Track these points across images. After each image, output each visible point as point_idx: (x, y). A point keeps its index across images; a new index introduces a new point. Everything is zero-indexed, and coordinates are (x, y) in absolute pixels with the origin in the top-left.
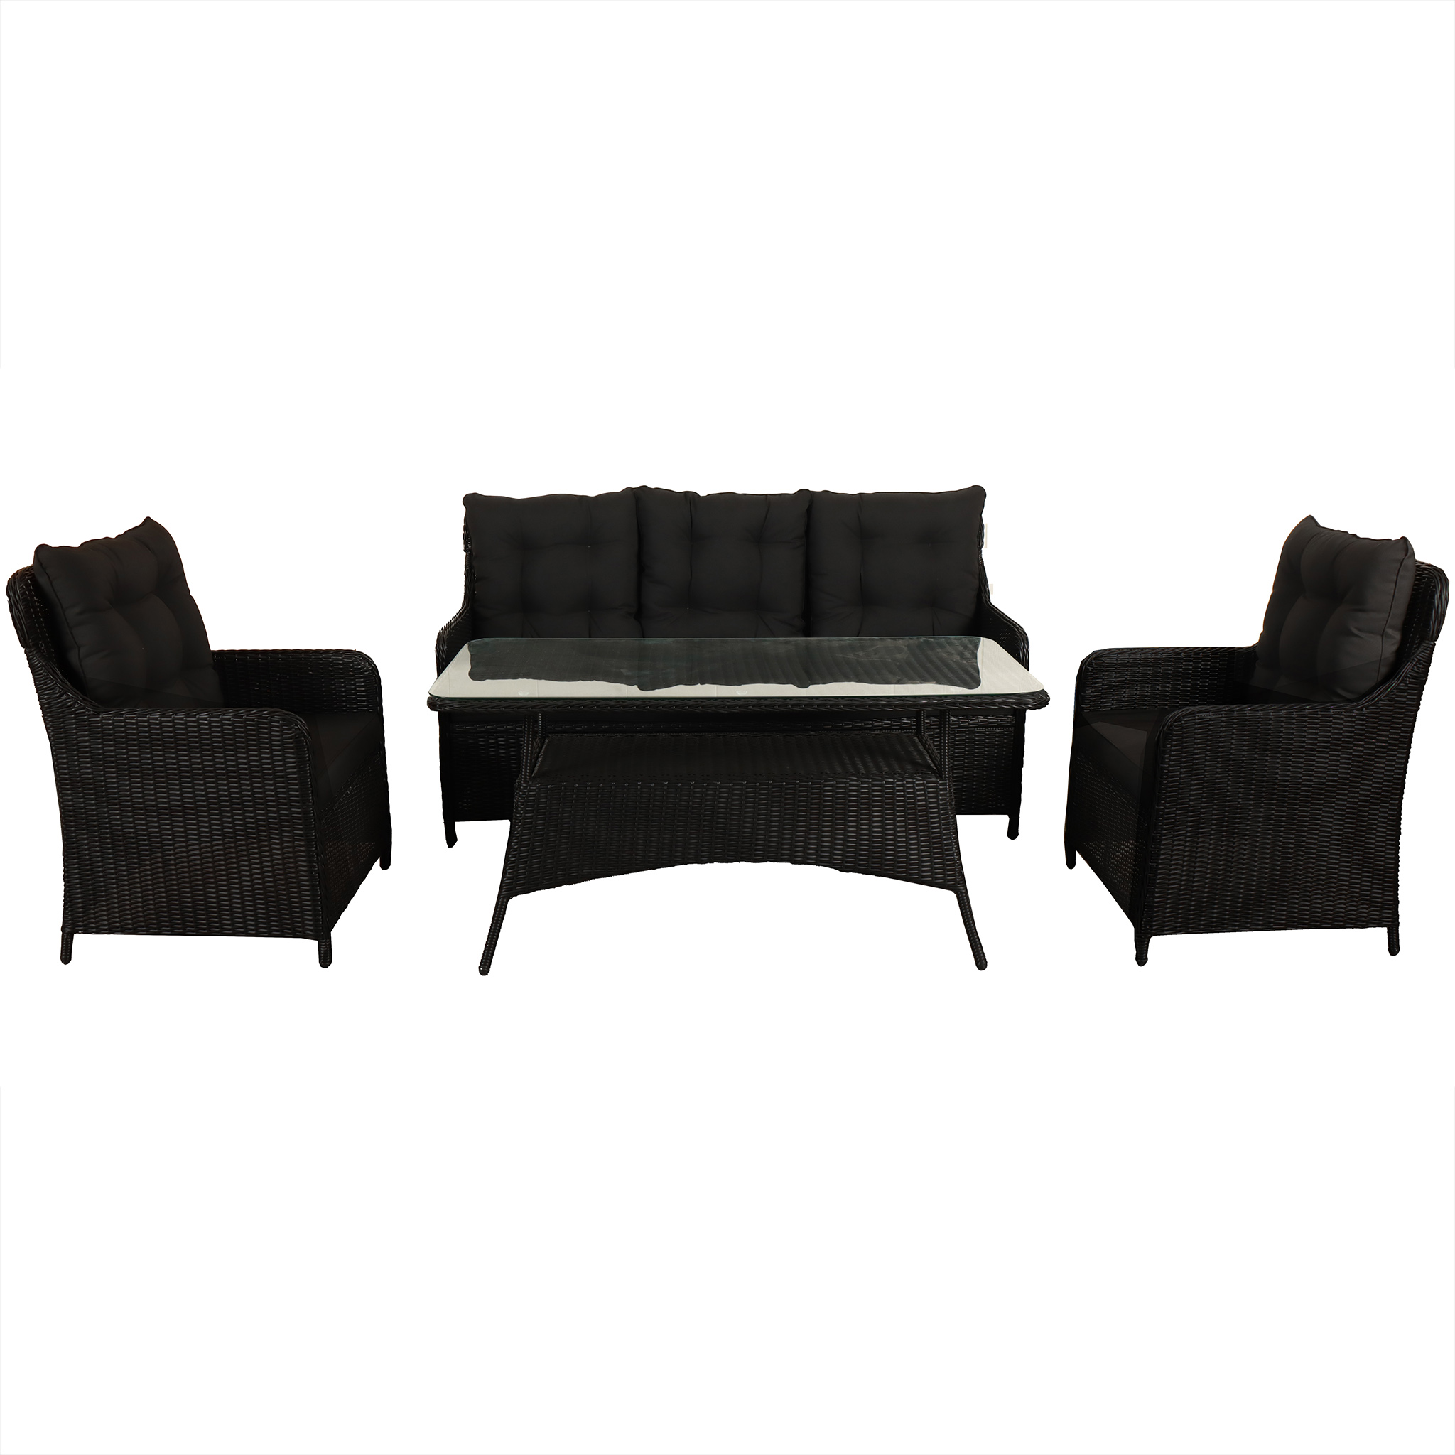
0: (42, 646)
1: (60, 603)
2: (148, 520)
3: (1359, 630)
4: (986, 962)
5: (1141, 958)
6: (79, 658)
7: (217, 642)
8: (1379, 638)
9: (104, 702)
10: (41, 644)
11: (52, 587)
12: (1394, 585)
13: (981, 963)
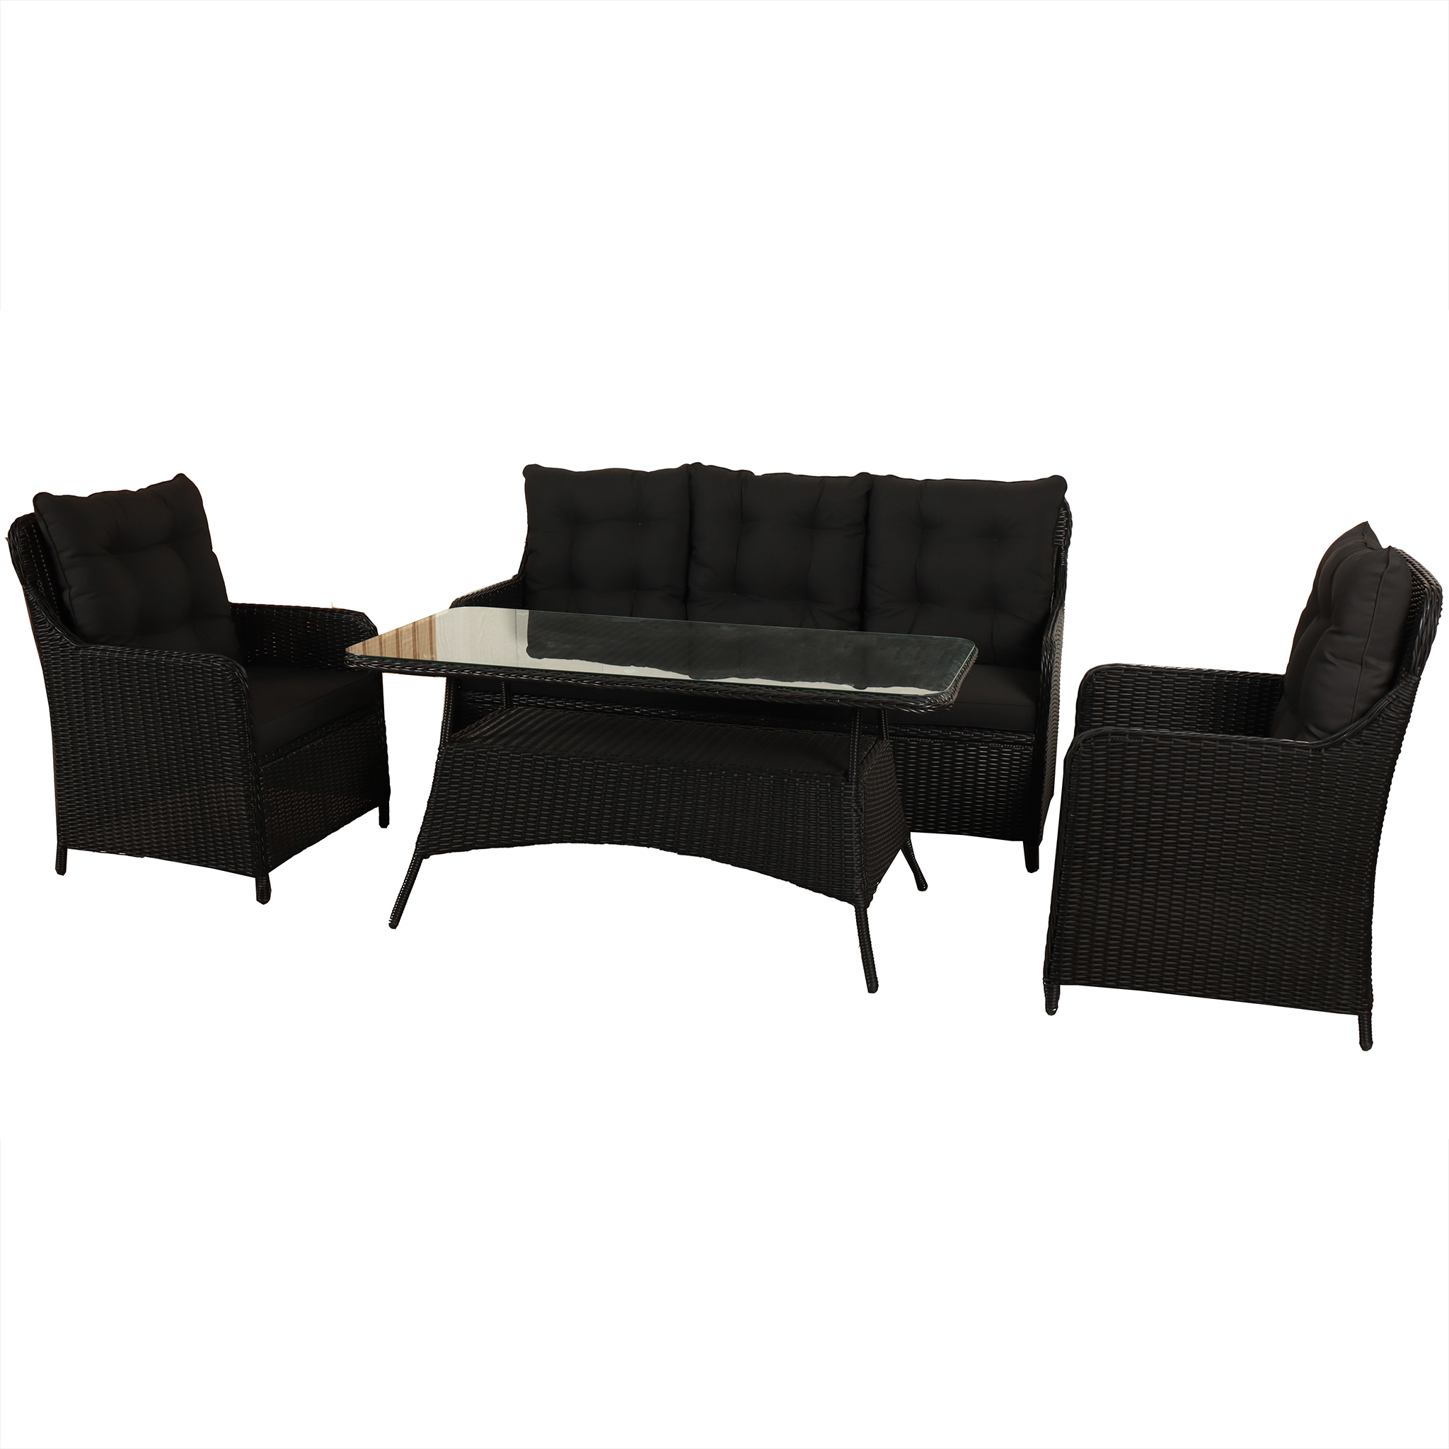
0: (40, 584)
1: (55, 546)
2: (181, 478)
3: (1332, 654)
4: (878, 986)
5: (1051, 1007)
6: (70, 598)
7: (236, 594)
8: (1359, 666)
9: (87, 639)
10: (39, 583)
11: (48, 530)
12: (1374, 603)
13: (872, 985)
